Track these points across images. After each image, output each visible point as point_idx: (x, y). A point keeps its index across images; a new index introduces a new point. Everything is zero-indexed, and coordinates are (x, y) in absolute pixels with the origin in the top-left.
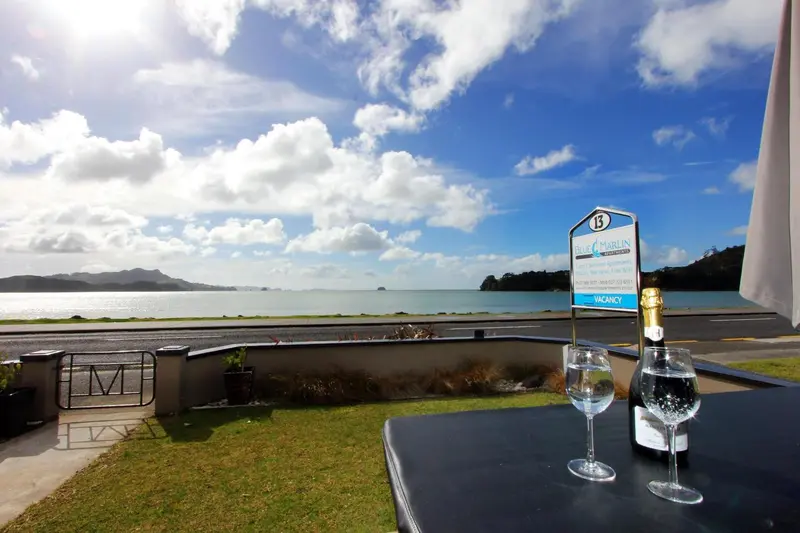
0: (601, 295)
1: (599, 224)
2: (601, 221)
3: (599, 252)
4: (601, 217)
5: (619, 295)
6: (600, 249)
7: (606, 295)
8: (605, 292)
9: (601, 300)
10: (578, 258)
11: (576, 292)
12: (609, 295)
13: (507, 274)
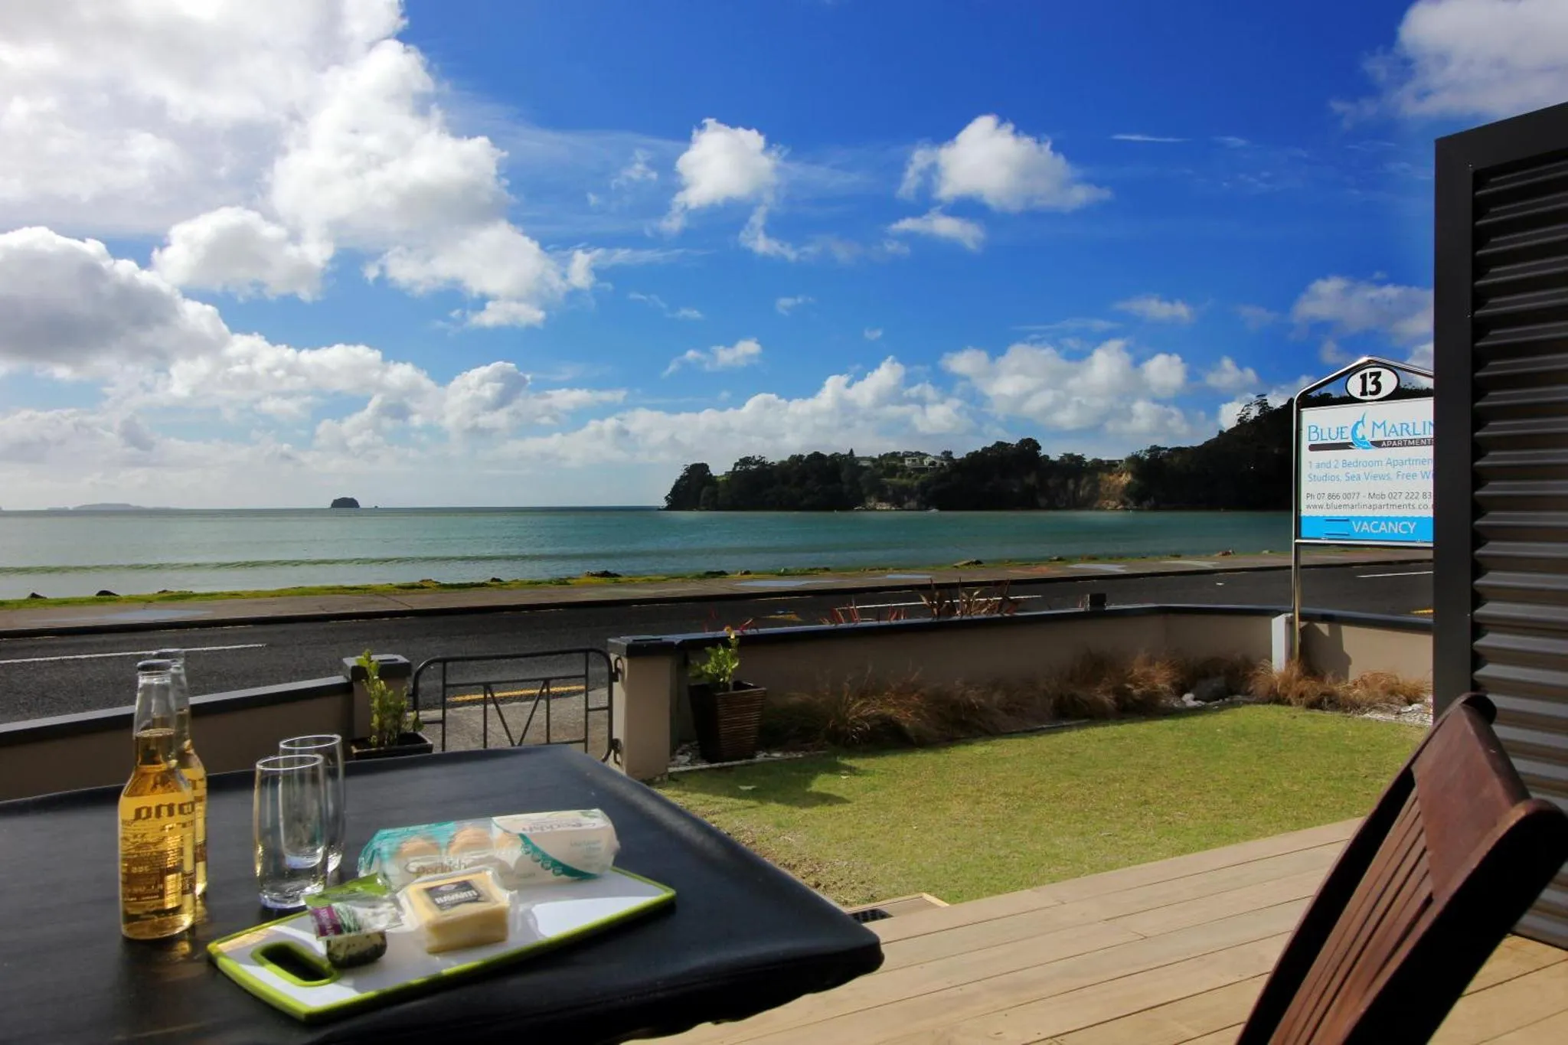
0: (1369, 520)
1: (1371, 387)
2: (1376, 383)
3: (1369, 438)
4: (1378, 374)
5: (1412, 519)
6: (1366, 433)
7: (1381, 519)
8: (1378, 513)
9: (1365, 527)
10: (1313, 448)
11: (1305, 512)
12: (1387, 519)
13: (745, 461)
